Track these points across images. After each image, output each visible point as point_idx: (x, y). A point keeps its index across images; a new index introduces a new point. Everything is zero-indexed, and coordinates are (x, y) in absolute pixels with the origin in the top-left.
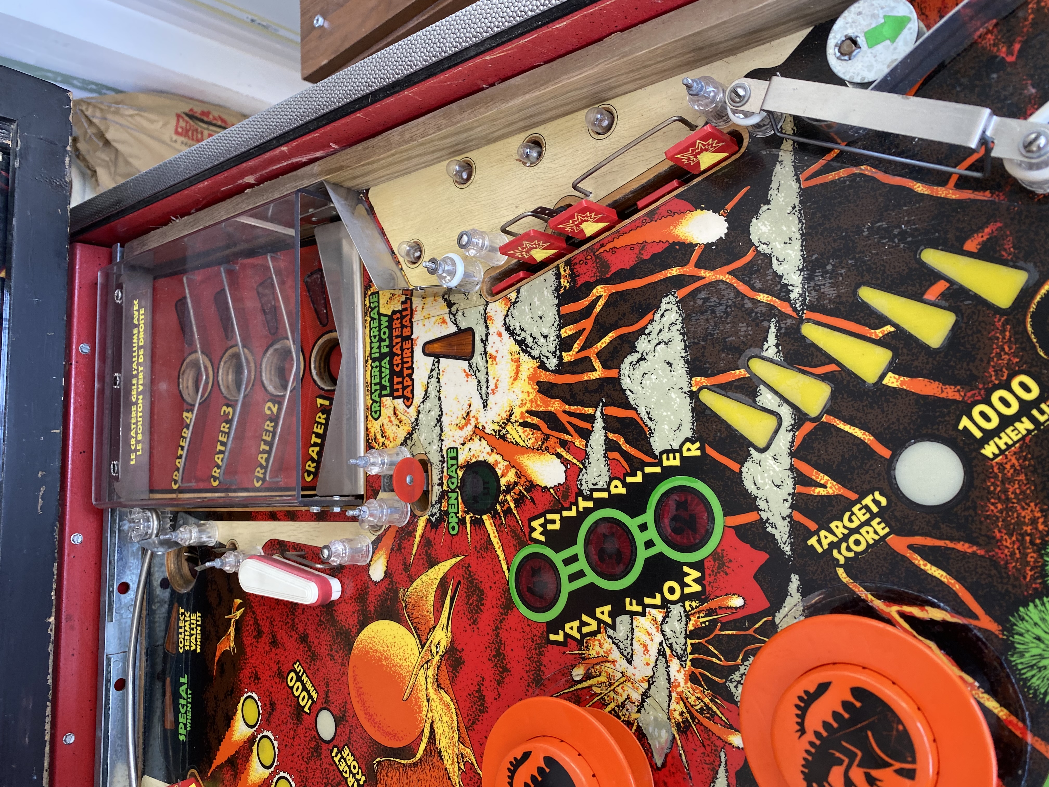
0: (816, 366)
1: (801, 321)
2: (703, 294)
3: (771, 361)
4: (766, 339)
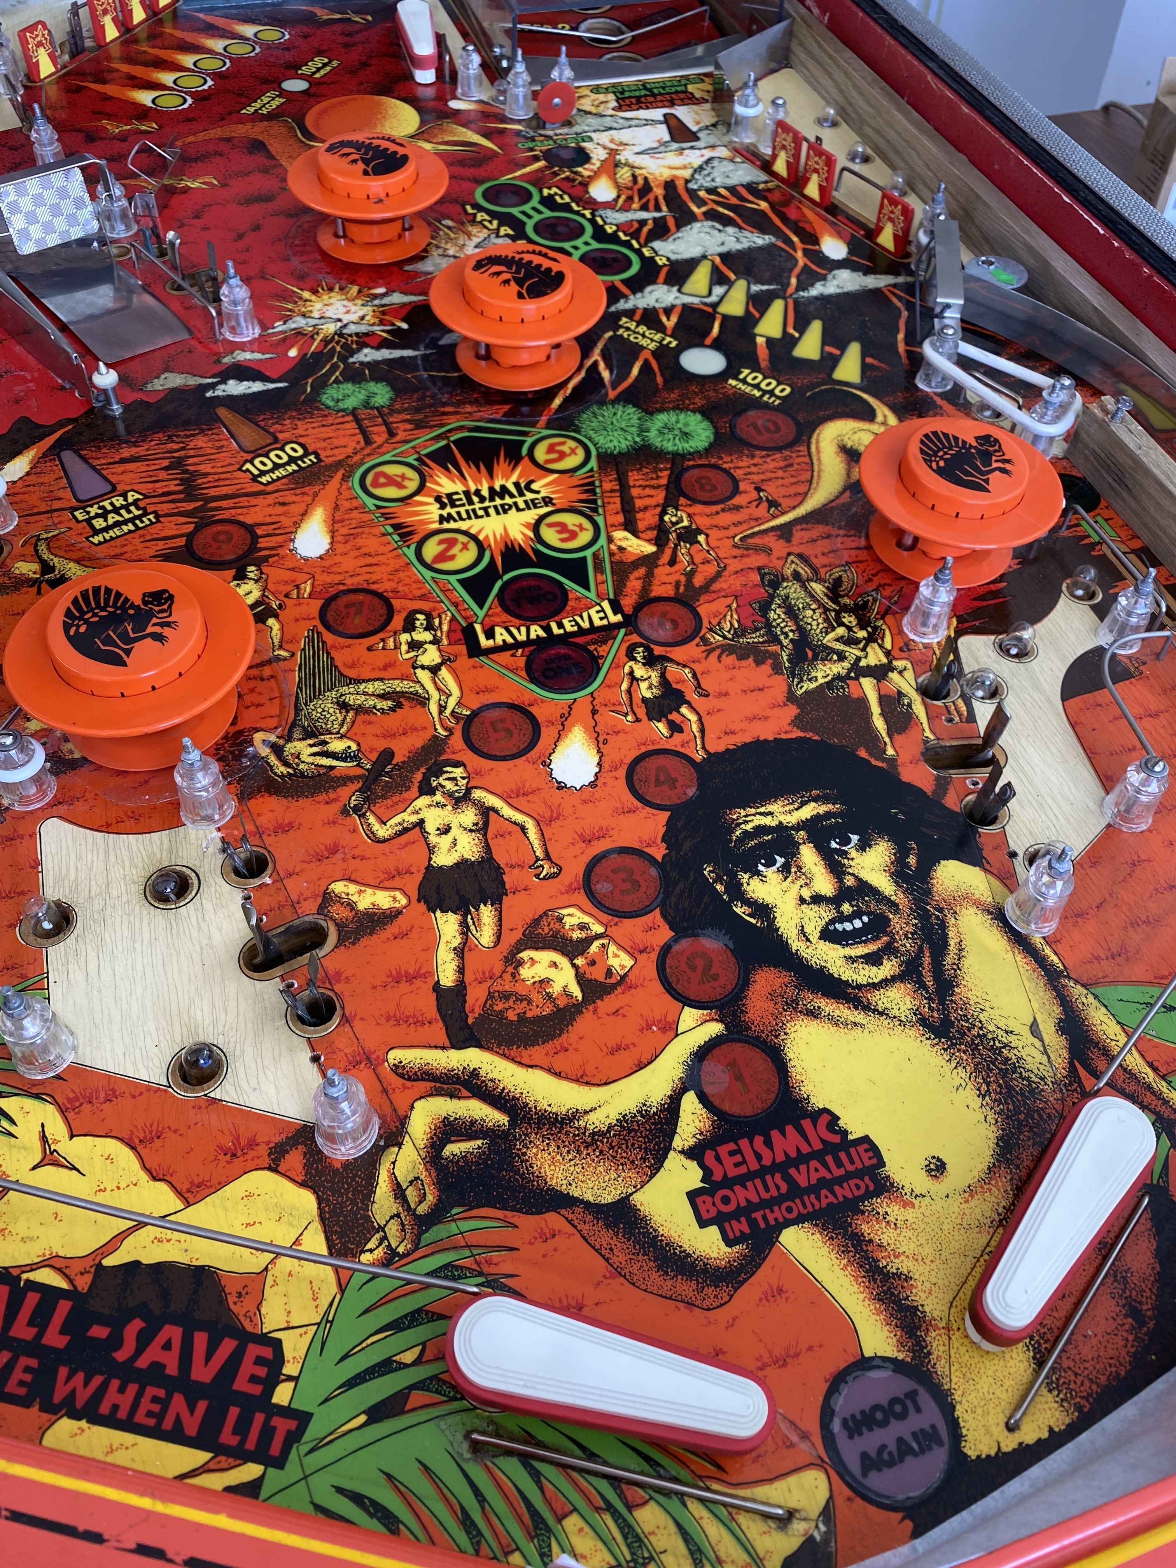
0: (754, 307)
1: (784, 298)
2: (783, 254)
3: (749, 289)
4: (763, 284)
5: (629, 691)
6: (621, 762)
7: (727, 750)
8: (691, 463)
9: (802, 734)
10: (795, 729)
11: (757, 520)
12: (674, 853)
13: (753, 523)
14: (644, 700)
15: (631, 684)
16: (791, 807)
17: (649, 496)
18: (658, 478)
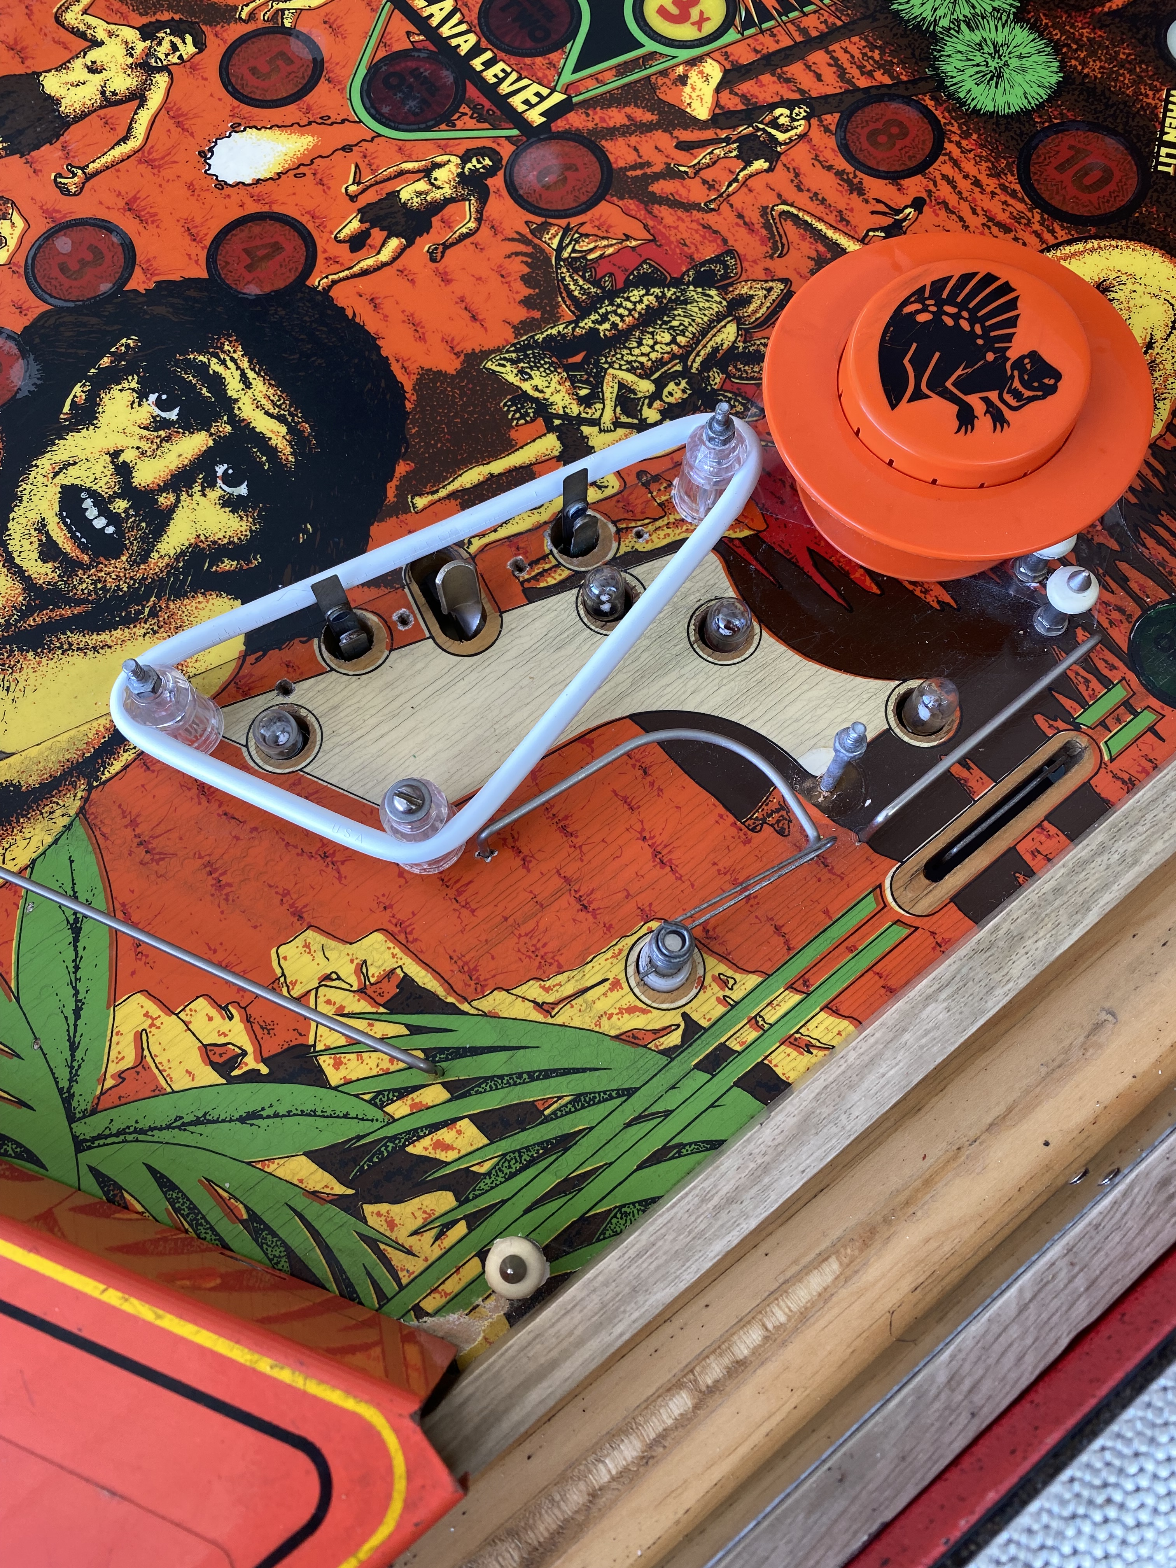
5: (401, 173)
6: (271, 203)
7: (343, 309)
8: (930, 104)
9: (408, 386)
10: (415, 377)
11: (843, 219)
12: (144, 299)
13: (831, 219)
14: (395, 195)
15: (419, 171)
16: (268, 406)
17: (819, 77)
18: (870, 74)
